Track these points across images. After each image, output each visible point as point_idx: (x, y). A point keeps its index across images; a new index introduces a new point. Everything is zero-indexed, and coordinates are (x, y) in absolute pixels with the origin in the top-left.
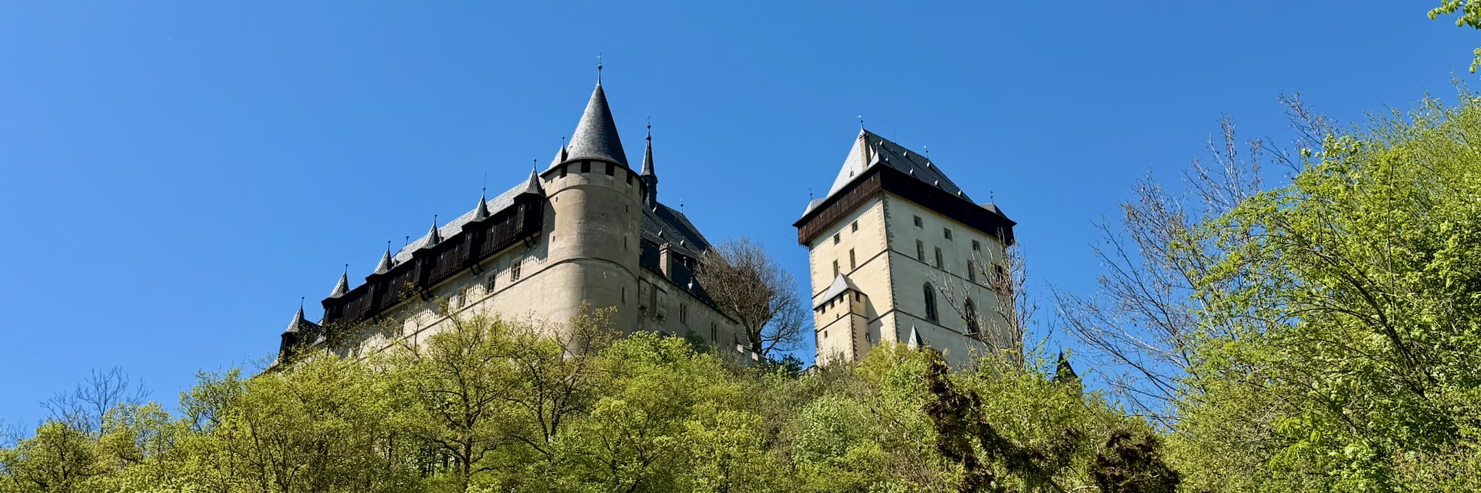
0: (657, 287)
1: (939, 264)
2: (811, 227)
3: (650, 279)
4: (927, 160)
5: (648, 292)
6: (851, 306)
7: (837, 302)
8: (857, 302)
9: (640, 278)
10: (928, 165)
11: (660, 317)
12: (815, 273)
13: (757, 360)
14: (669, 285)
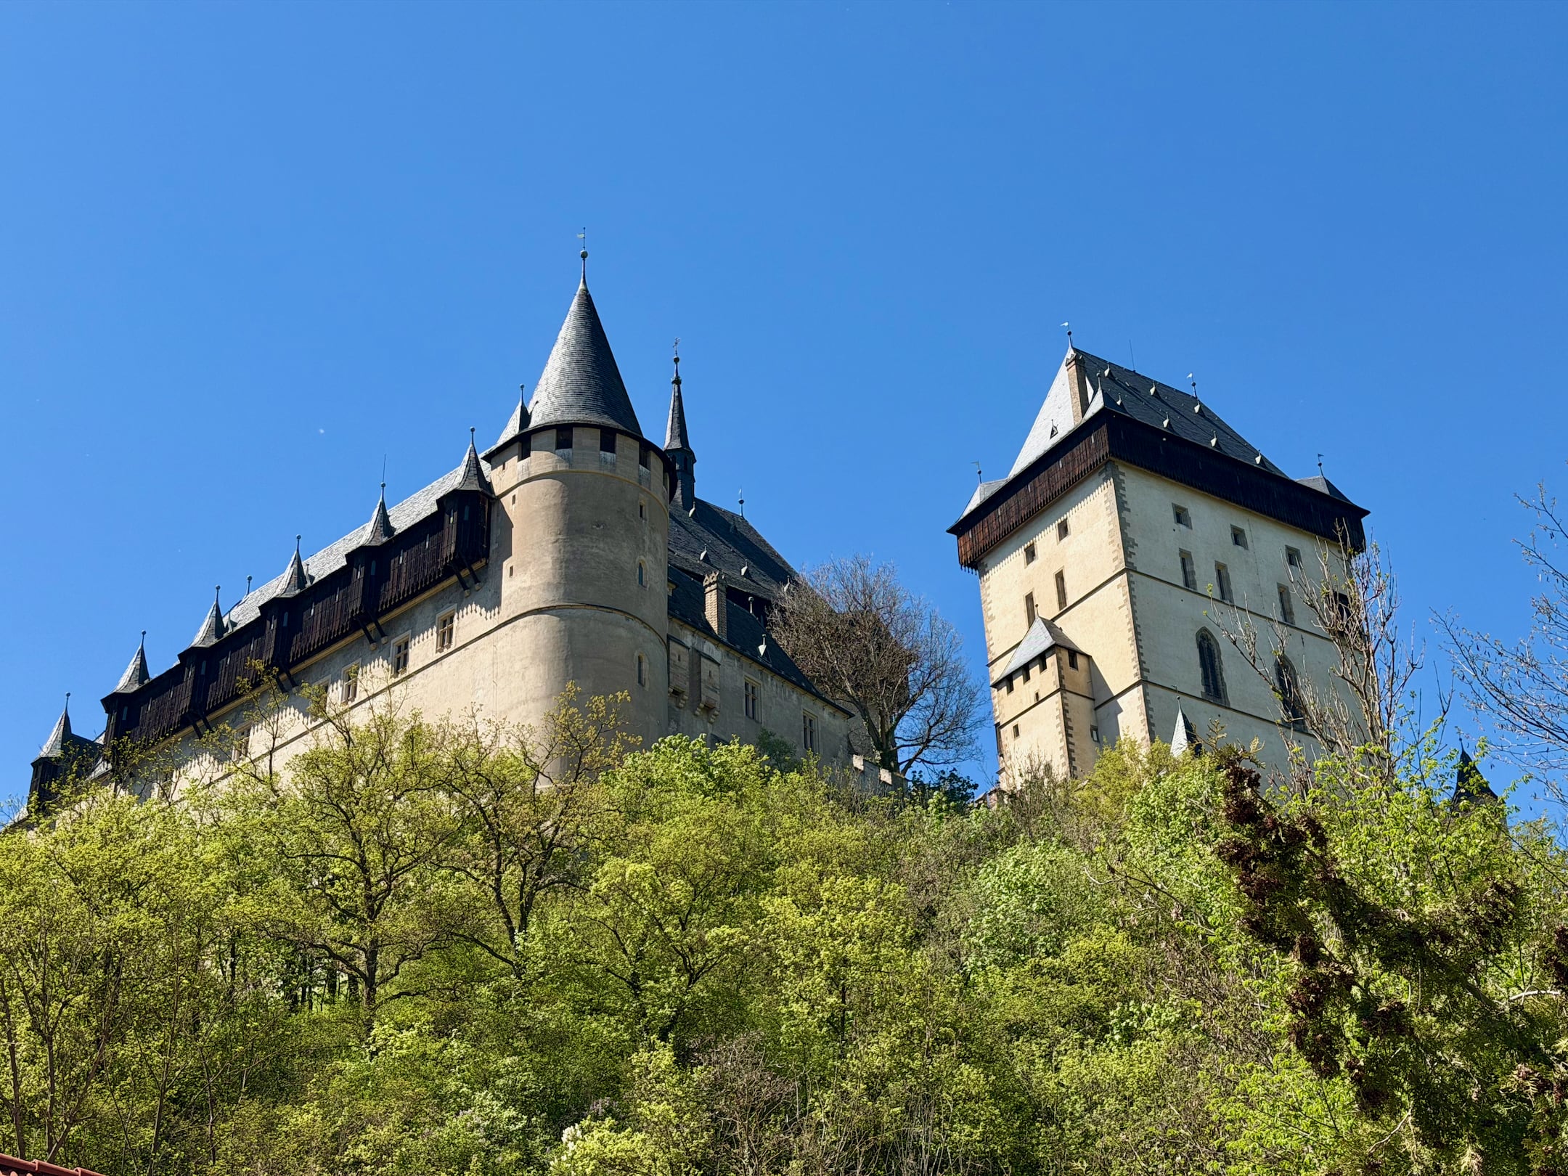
0: (701, 654)
1: (1225, 594)
2: (981, 533)
3: (689, 639)
4: (1195, 400)
5: (685, 662)
6: (1061, 677)
7: (1035, 671)
8: (1072, 670)
9: (669, 638)
10: (1197, 409)
11: (708, 709)
12: (992, 618)
13: (890, 781)
14: (722, 649)
